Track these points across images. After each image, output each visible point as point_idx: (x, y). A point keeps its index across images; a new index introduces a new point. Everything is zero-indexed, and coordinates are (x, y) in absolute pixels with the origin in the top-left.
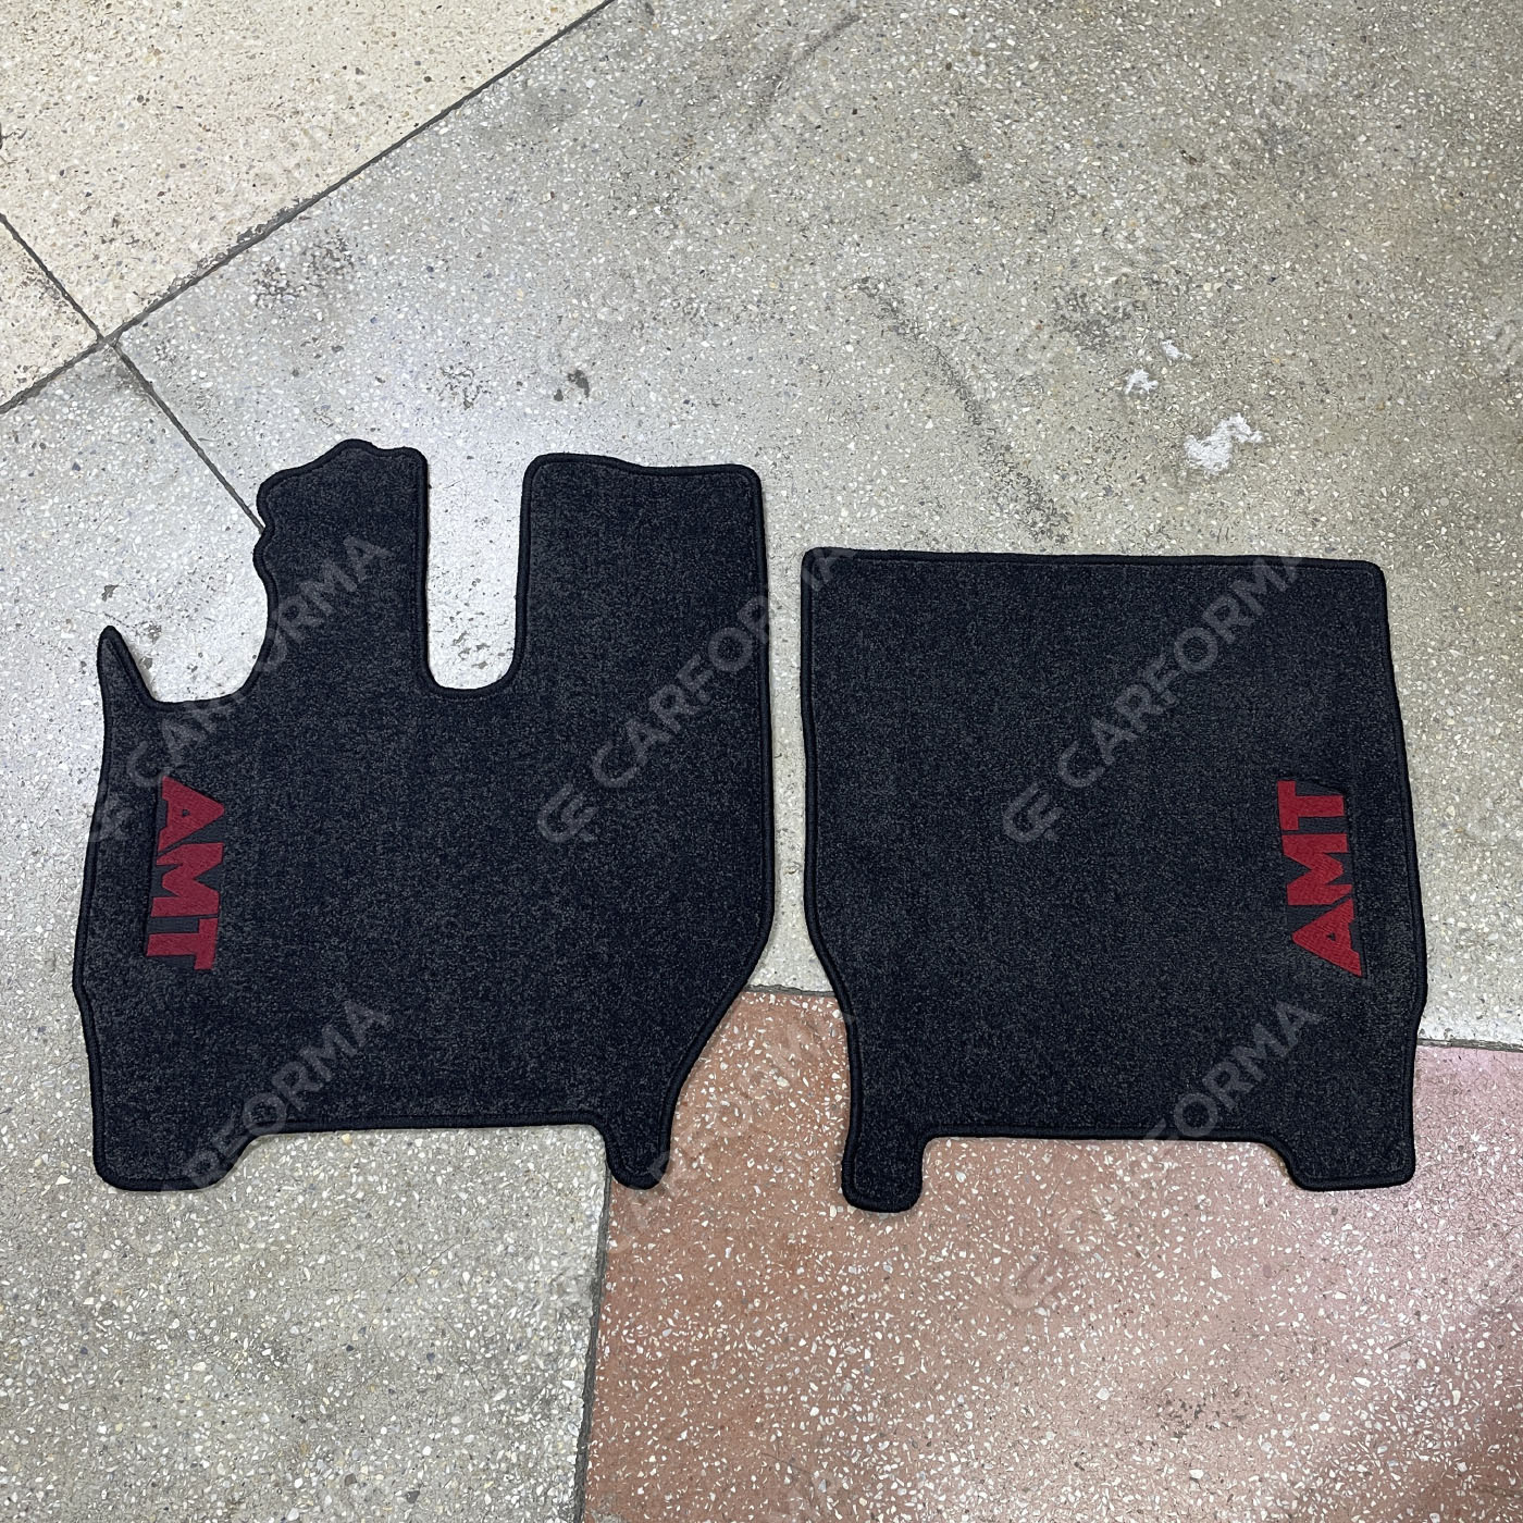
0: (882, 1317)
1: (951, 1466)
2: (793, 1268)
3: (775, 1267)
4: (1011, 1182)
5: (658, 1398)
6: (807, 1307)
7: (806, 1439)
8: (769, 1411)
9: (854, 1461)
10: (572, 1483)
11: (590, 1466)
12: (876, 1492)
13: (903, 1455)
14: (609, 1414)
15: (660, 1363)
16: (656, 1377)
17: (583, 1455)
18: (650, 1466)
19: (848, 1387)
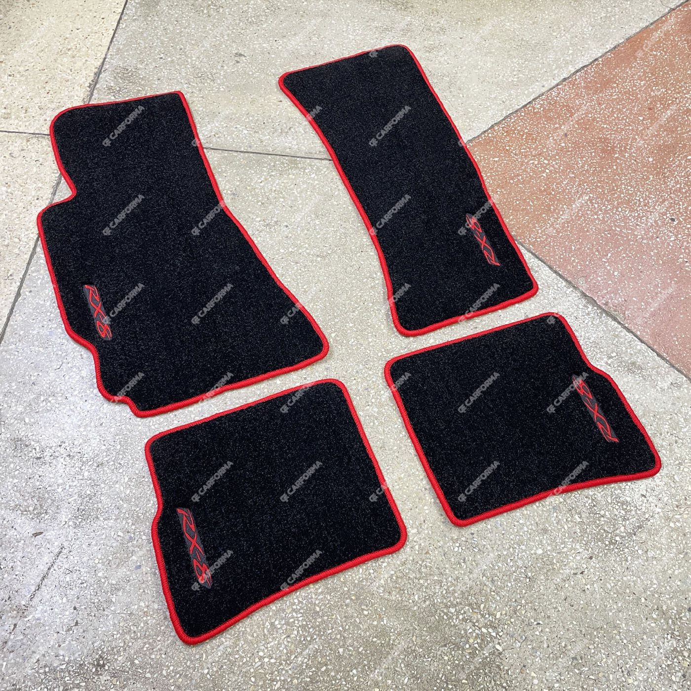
0: (584, 186)
1: (639, 200)
2: (551, 194)
3: (547, 197)
4: (575, 137)
5: (556, 246)
6: (565, 198)
7: (601, 223)
8: (586, 226)
9: (617, 218)
10: (561, 280)
11: (560, 273)
12: (631, 220)
13: (626, 208)
14: (550, 259)
15: (547, 238)
16: (550, 242)
17: (556, 272)
18: (574, 261)
19: (596, 206)
